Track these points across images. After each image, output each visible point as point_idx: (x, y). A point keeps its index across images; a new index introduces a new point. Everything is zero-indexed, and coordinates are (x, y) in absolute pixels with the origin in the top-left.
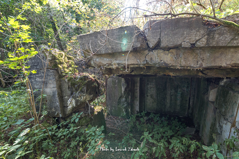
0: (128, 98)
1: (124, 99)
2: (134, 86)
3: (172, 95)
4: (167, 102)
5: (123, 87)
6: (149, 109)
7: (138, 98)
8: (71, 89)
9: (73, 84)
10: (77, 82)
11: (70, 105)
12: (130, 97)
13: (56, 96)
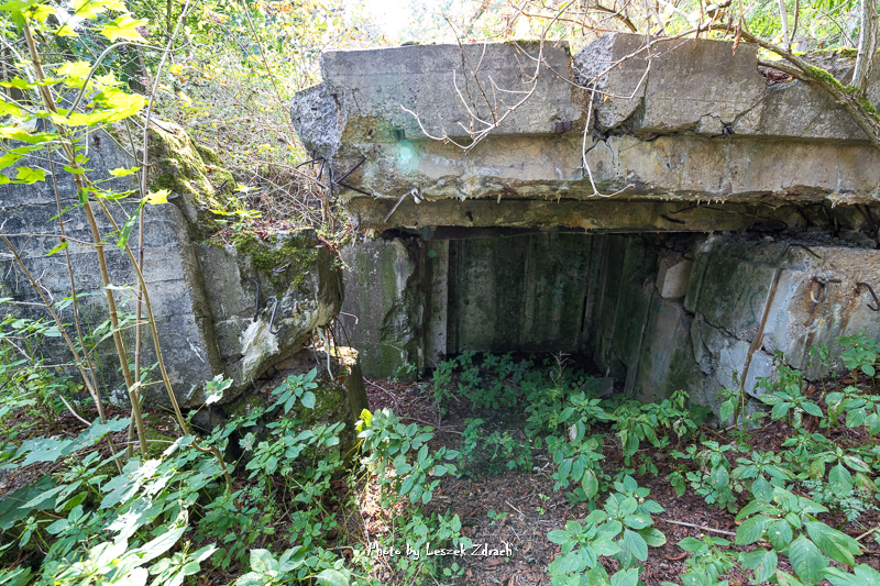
0: (416, 312)
1: (402, 317)
2: (429, 272)
3: (540, 295)
4: (525, 317)
5: (402, 275)
6: (471, 344)
7: (444, 312)
8: (253, 284)
9: (263, 265)
10: (278, 253)
11: (254, 349)
12: (421, 309)
13: (187, 317)
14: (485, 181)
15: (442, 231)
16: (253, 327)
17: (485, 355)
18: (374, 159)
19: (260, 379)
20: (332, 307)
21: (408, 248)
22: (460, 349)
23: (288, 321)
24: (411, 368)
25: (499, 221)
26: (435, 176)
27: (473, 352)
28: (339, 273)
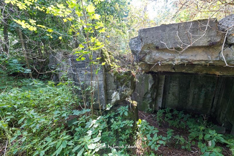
0: (153, 94)
1: (149, 95)
2: (158, 84)
3: (195, 94)
4: (189, 100)
5: (150, 84)
6: (169, 106)
7: (162, 95)
8: (116, 83)
9: (119, 79)
10: (122, 76)
11: (114, 98)
12: (155, 93)
13: (102, 89)
14: (182, 60)
15: (164, 73)
16: (115, 93)
17: (174, 110)
18: (149, 54)
19: (114, 106)
20: (133, 90)
21: (153, 76)
22: (165, 107)
23: (123, 93)
24: (151, 110)
25: (184, 71)
26: (166, 58)
27: (170, 109)
28: (135, 82)
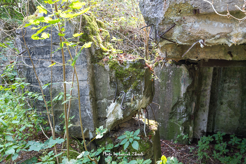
0: (191, 106)
1: (182, 108)
2: (200, 84)
5: (184, 85)
6: (222, 128)
7: (207, 108)
8: (115, 84)
9: (120, 76)
10: (127, 70)
11: (112, 115)
12: (194, 104)
13: (87, 97)
14: (245, 35)
15: (212, 62)
16: (113, 105)
17: (231, 136)
18: (180, 25)
19: (112, 130)
20: (149, 99)
21: (189, 70)
22: (215, 131)
23: (128, 104)
24: (185, 137)
26: (214, 32)
27: (224, 134)
28: (153, 82)
